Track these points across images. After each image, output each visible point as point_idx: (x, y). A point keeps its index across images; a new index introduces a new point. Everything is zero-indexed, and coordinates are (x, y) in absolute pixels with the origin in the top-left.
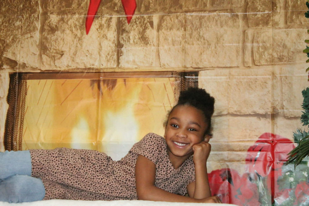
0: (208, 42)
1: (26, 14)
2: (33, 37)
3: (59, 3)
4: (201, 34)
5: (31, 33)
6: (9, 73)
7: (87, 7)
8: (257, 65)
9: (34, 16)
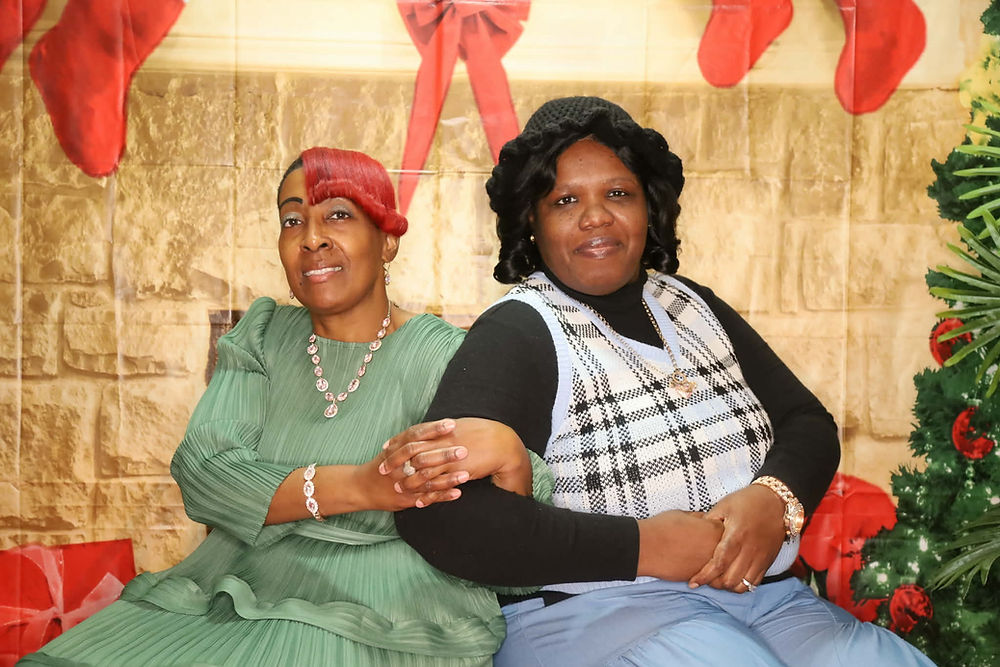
0: (696, 247)
1: (246, 160)
2: (266, 221)
5: (262, 211)
6: (209, 311)
7: (400, 148)
8: (812, 311)
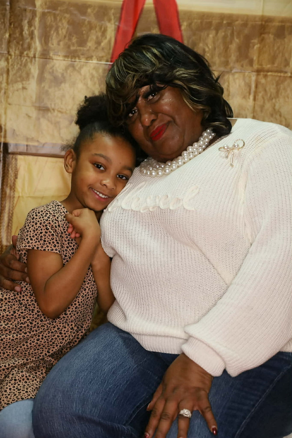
0: (286, 119)
1: (15, 50)
2: (26, 89)
3: (67, 38)
4: (277, 107)
5: (24, 82)
7: (110, 49)
9: (27, 54)
